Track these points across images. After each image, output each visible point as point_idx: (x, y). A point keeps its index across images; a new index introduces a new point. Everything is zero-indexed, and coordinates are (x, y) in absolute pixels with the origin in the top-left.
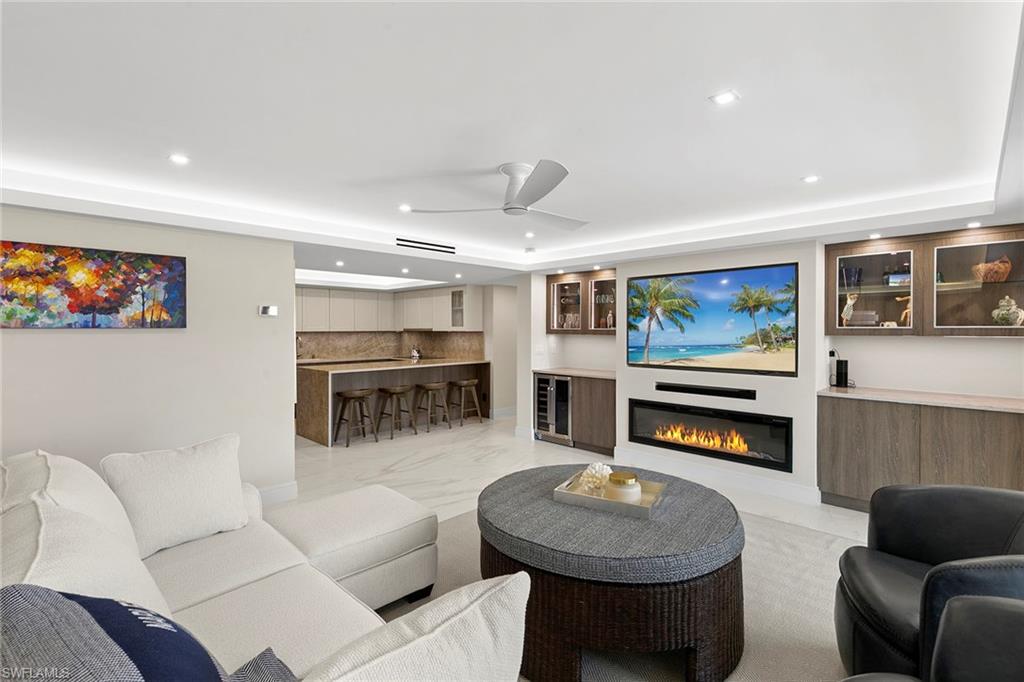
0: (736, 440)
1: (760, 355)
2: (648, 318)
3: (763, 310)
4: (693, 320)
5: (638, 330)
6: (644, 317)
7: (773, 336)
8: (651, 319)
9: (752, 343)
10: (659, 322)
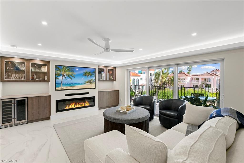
0: (87, 103)
1: (89, 85)
2: (62, 76)
3: (90, 76)
4: (74, 77)
5: (59, 79)
6: (61, 76)
7: (92, 81)
8: (63, 77)
9: (88, 82)
10: (65, 77)
